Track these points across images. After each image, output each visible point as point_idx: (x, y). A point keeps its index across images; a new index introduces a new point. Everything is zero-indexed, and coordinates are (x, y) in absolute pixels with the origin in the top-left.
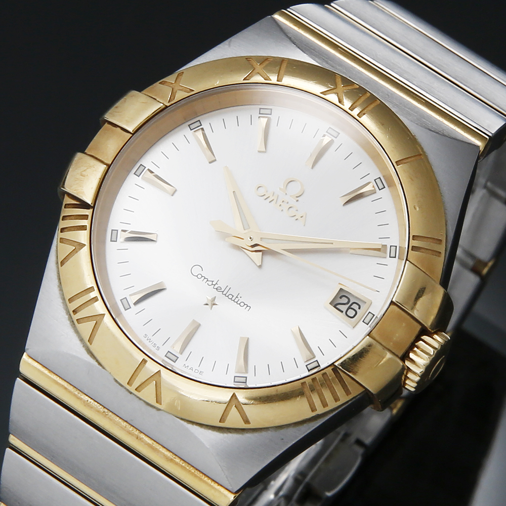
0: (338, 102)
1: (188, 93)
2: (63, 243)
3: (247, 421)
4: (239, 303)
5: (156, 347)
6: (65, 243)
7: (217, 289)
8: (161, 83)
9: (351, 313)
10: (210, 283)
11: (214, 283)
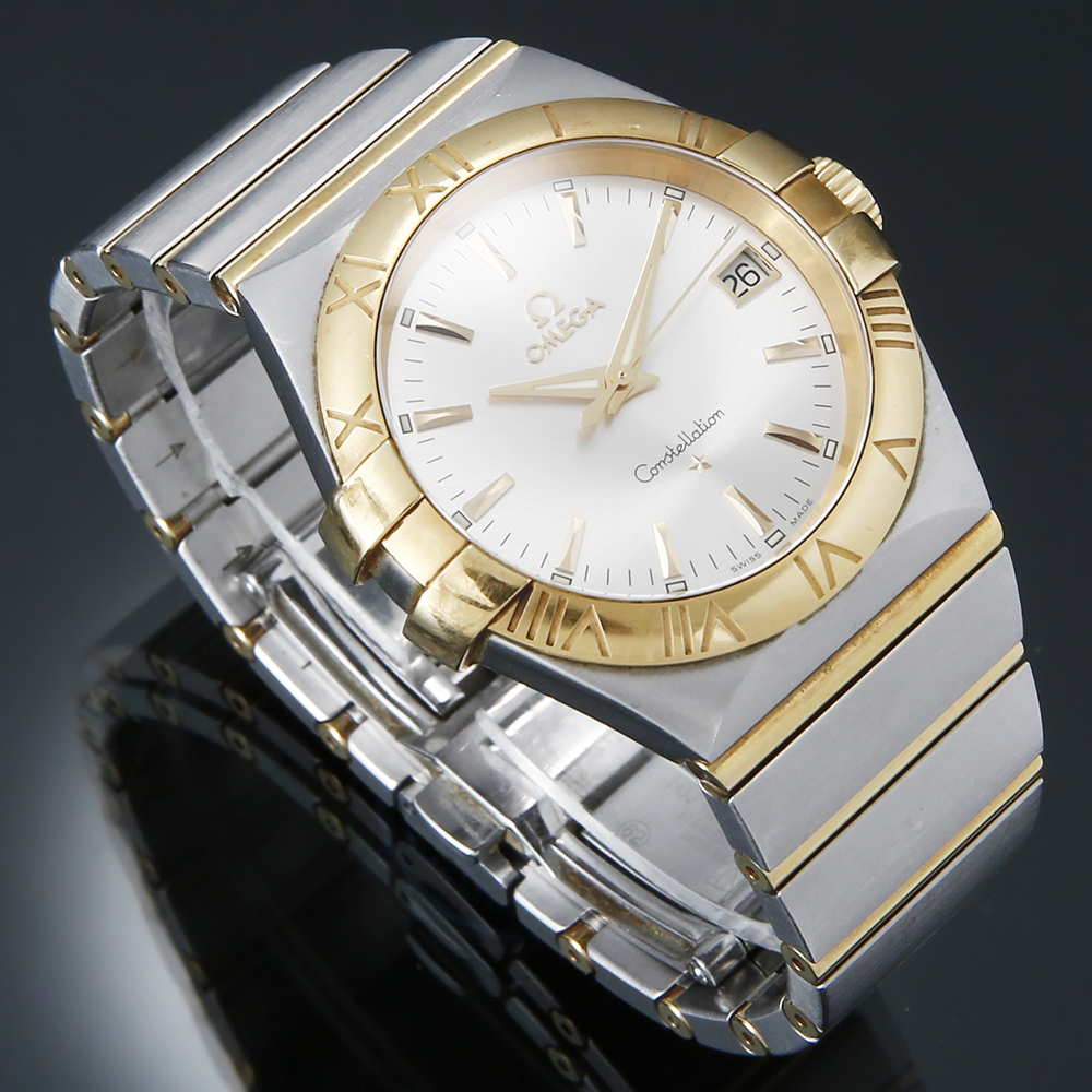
1: (372, 403)
3: (910, 442)
5: (756, 558)
8: (338, 447)
9: (751, 278)
10: (669, 459)
11: (670, 453)
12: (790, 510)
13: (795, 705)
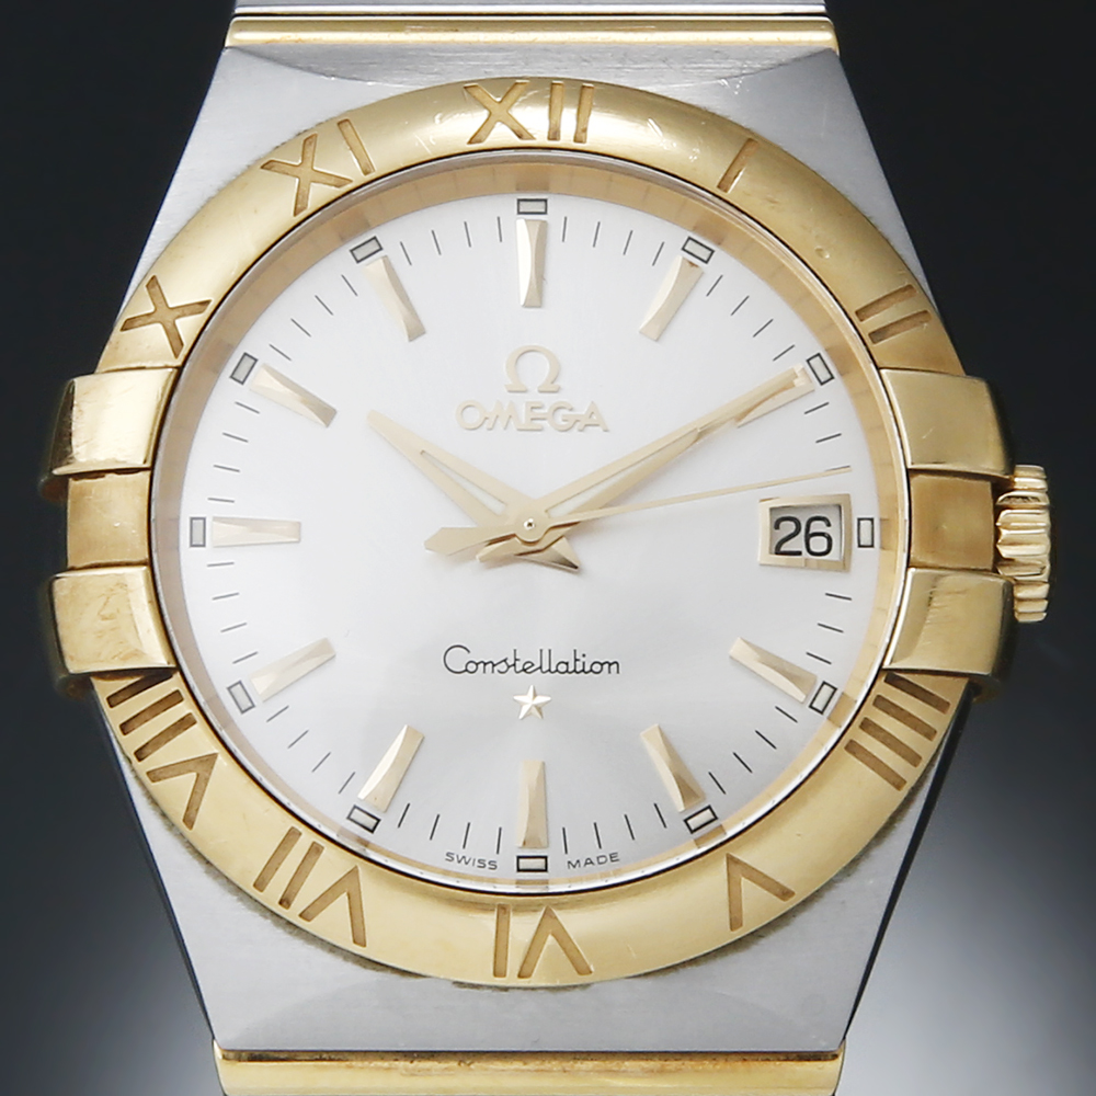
0: (516, 138)
1: (200, 312)
2: (159, 780)
3: (785, 894)
4: (587, 669)
5: (488, 866)
6: (165, 778)
7: (524, 670)
8: (123, 329)
9: (818, 544)
10: (503, 667)
11: (511, 662)
12: (583, 846)
13: (388, 1069)
